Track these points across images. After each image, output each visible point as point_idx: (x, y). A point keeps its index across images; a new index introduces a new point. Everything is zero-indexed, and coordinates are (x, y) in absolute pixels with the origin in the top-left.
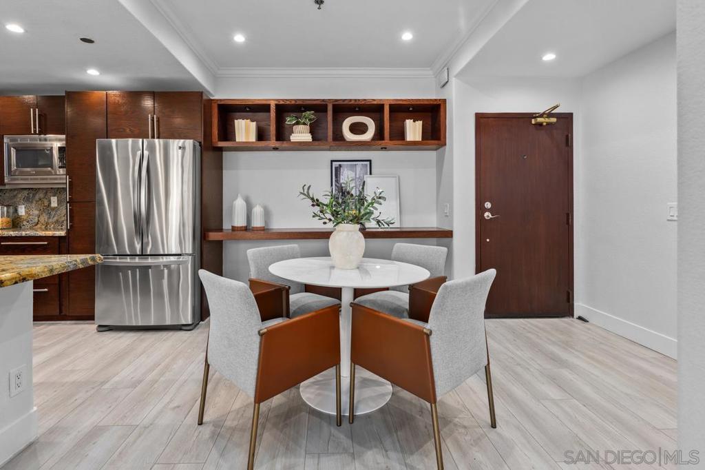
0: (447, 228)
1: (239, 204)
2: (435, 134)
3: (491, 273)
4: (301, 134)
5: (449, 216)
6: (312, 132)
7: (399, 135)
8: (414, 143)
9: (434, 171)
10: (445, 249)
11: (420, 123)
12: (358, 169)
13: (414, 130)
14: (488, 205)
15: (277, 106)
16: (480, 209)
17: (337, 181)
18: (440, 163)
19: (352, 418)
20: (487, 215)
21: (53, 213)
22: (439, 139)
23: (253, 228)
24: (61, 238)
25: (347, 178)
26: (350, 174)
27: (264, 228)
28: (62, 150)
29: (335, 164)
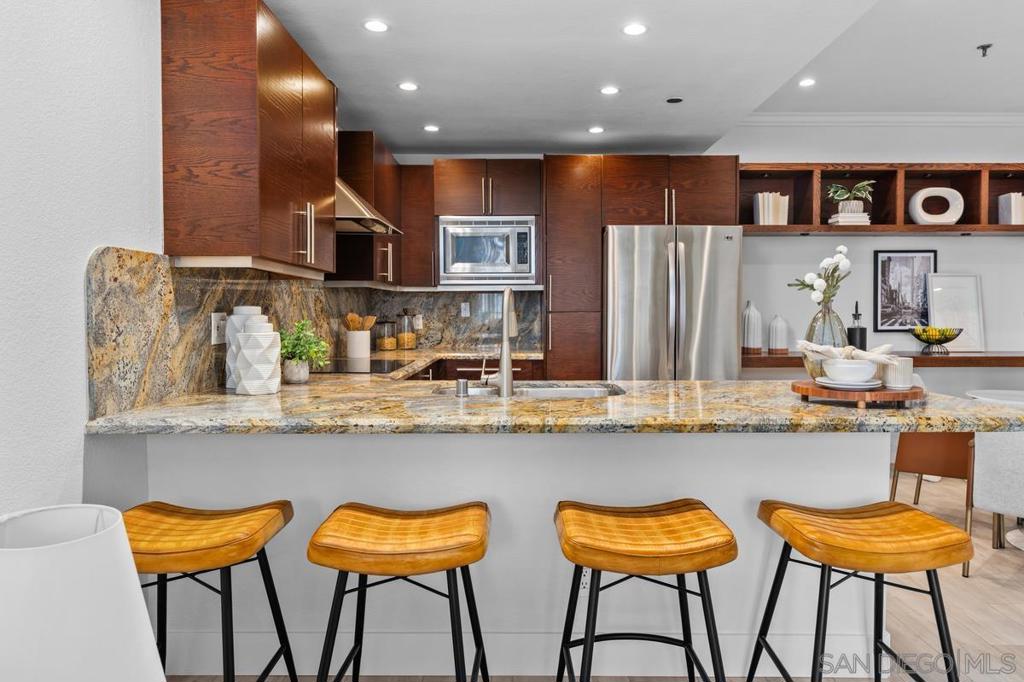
1: (753, 313)
4: (851, 213)
12: (916, 263)
15: (824, 173)
17: (885, 282)
21: (463, 326)
23: (770, 351)
24: (535, 362)
25: (901, 277)
26: (906, 271)
27: (785, 351)
28: (522, 238)
29: (882, 257)
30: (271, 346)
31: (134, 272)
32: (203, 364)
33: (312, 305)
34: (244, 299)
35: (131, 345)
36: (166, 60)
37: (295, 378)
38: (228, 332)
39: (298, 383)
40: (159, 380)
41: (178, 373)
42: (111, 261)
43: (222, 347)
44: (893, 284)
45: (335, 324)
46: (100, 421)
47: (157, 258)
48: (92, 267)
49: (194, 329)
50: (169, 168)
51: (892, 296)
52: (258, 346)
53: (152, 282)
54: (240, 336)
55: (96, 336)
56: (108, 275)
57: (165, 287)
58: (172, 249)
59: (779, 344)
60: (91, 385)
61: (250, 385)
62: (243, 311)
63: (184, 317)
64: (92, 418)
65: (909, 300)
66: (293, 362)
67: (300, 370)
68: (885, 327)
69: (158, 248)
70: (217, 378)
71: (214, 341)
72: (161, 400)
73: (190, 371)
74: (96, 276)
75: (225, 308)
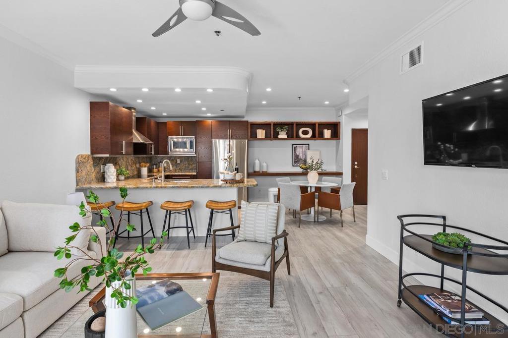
0: (340, 171)
1: (257, 162)
2: (336, 135)
3: (355, 183)
4: (282, 135)
5: (341, 167)
6: (287, 134)
7: (321, 136)
8: (328, 139)
9: (335, 148)
10: (341, 178)
11: (330, 131)
12: (304, 148)
13: (327, 133)
14: (356, 163)
15: (274, 124)
16: (353, 165)
17: (295, 153)
18: (338, 146)
19: (318, 221)
20: (356, 167)
21: (178, 165)
22: (337, 137)
23: (262, 172)
24: (194, 175)
25: (299, 151)
26: (301, 150)
27: (266, 172)
28: (191, 142)
29: (294, 146)
30: (114, 172)
31: (84, 158)
32: (99, 176)
33: (130, 162)
34: (109, 162)
35: (84, 173)
36: (91, 115)
37: (121, 179)
38: (105, 169)
39: (122, 180)
40: (89, 179)
41: (94, 178)
42: (80, 157)
43: (104, 172)
44: (297, 153)
45: (138, 166)
46: (78, 187)
47: (89, 155)
48: (76, 159)
49: (97, 168)
50: (92, 137)
51: (297, 156)
52: (111, 172)
53: (88, 160)
54: (107, 170)
55: (77, 171)
56: (80, 160)
57: (91, 162)
58: (92, 153)
59: (265, 170)
60: (77, 180)
61: (109, 180)
62: (108, 165)
63: (95, 167)
64: (77, 186)
65: (302, 157)
66: (120, 176)
67: (122, 178)
68: (296, 165)
69: (89, 153)
70: (102, 178)
71: (102, 171)
72: (90, 183)
73: (96, 178)
74: (77, 160)
75: (105, 164)
